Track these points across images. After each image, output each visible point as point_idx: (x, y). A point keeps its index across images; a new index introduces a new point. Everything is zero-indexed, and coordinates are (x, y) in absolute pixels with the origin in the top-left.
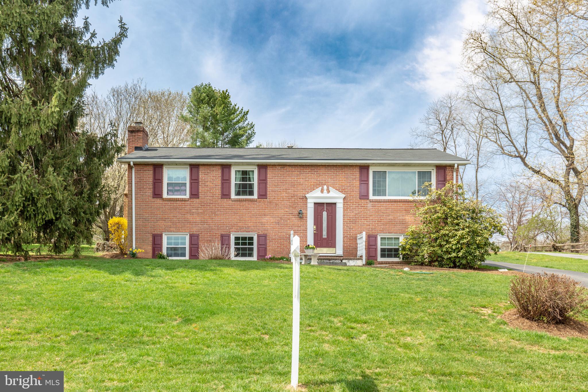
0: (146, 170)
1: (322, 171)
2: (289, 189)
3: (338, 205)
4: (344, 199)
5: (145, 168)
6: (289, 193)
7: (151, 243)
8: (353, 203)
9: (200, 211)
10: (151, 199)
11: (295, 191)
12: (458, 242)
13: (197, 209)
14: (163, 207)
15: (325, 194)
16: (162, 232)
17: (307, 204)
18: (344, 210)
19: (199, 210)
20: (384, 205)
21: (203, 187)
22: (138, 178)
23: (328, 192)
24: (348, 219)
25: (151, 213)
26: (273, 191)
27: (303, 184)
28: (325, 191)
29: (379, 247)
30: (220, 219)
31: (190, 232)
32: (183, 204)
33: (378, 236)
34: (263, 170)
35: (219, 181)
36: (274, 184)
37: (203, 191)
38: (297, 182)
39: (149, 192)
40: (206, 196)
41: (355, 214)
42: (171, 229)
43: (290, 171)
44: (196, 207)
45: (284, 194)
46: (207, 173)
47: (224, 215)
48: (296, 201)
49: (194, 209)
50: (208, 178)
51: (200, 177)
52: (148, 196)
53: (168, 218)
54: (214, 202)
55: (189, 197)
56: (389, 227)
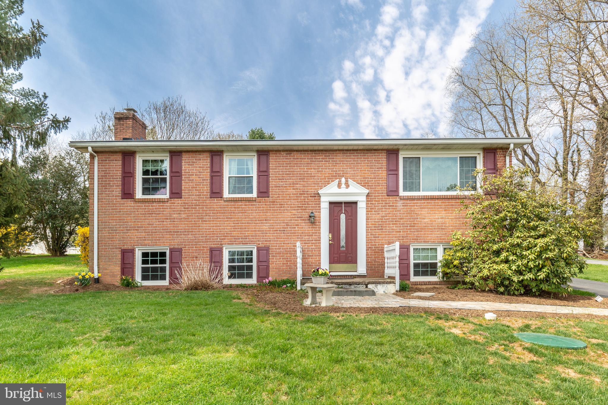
0: (113, 160)
1: (339, 157)
2: (298, 184)
3: (359, 205)
4: (368, 195)
5: (112, 158)
6: (297, 189)
7: (119, 262)
8: (379, 201)
9: (183, 216)
10: (119, 199)
11: (305, 187)
12: (539, 256)
13: (179, 214)
14: (135, 211)
15: (343, 190)
16: (134, 245)
17: (320, 204)
18: (367, 211)
19: (181, 215)
20: (418, 203)
21: (187, 183)
22: (103, 171)
23: (347, 186)
24: (373, 224)
25: (119, 220)
26: (277, 187)
27: (315, 176)
28: (343, 186)
29: (412, 262)
30: (209, 226)
31: (170, 245)
32: (161, 206)
33: (411, 246)
34: (263, 158)
35: (207, 174)
36: (277, 177)
37: (187, 188)
38: (307, 174)
39: (117, 191)
40: (190, 195)
41: (382, 216)
42: (145, 242)
43: (298, 159)
44: (178, 211)
45: (291, 191)
46: (192, 162)
47: (213, 221)
48: (306, 200)
49: (175, 214)
50: (193, 170)
51: (183, 168)
52: (116, 196)
53: (142, 227)
54: (201, 203)
55: (168, 197)
56: (425, 234)
